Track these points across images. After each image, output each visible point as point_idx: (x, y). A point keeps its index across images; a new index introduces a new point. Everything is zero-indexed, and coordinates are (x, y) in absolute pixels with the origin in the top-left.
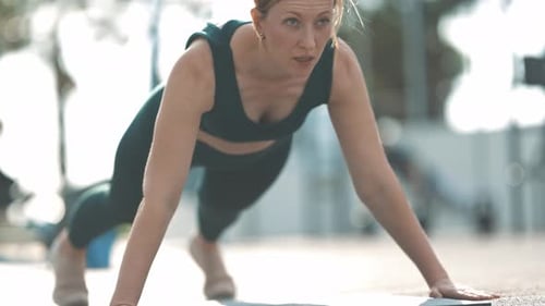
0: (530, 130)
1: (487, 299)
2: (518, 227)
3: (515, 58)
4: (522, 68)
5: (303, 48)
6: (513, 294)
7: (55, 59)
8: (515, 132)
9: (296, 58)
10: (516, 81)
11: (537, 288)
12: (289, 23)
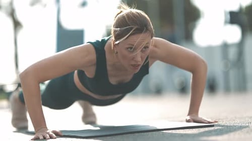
0: (233, 45)
1: (212, 123)
2: (227, 90)
3: (225, 12)
4: (229, 16)
5: (135, 61)
6: (224, 120)
7: (12, 14)
8: (225, 46)
9: (132, 65)
10: (226, 22)
11: (236, 118)
12: (129, 49)
